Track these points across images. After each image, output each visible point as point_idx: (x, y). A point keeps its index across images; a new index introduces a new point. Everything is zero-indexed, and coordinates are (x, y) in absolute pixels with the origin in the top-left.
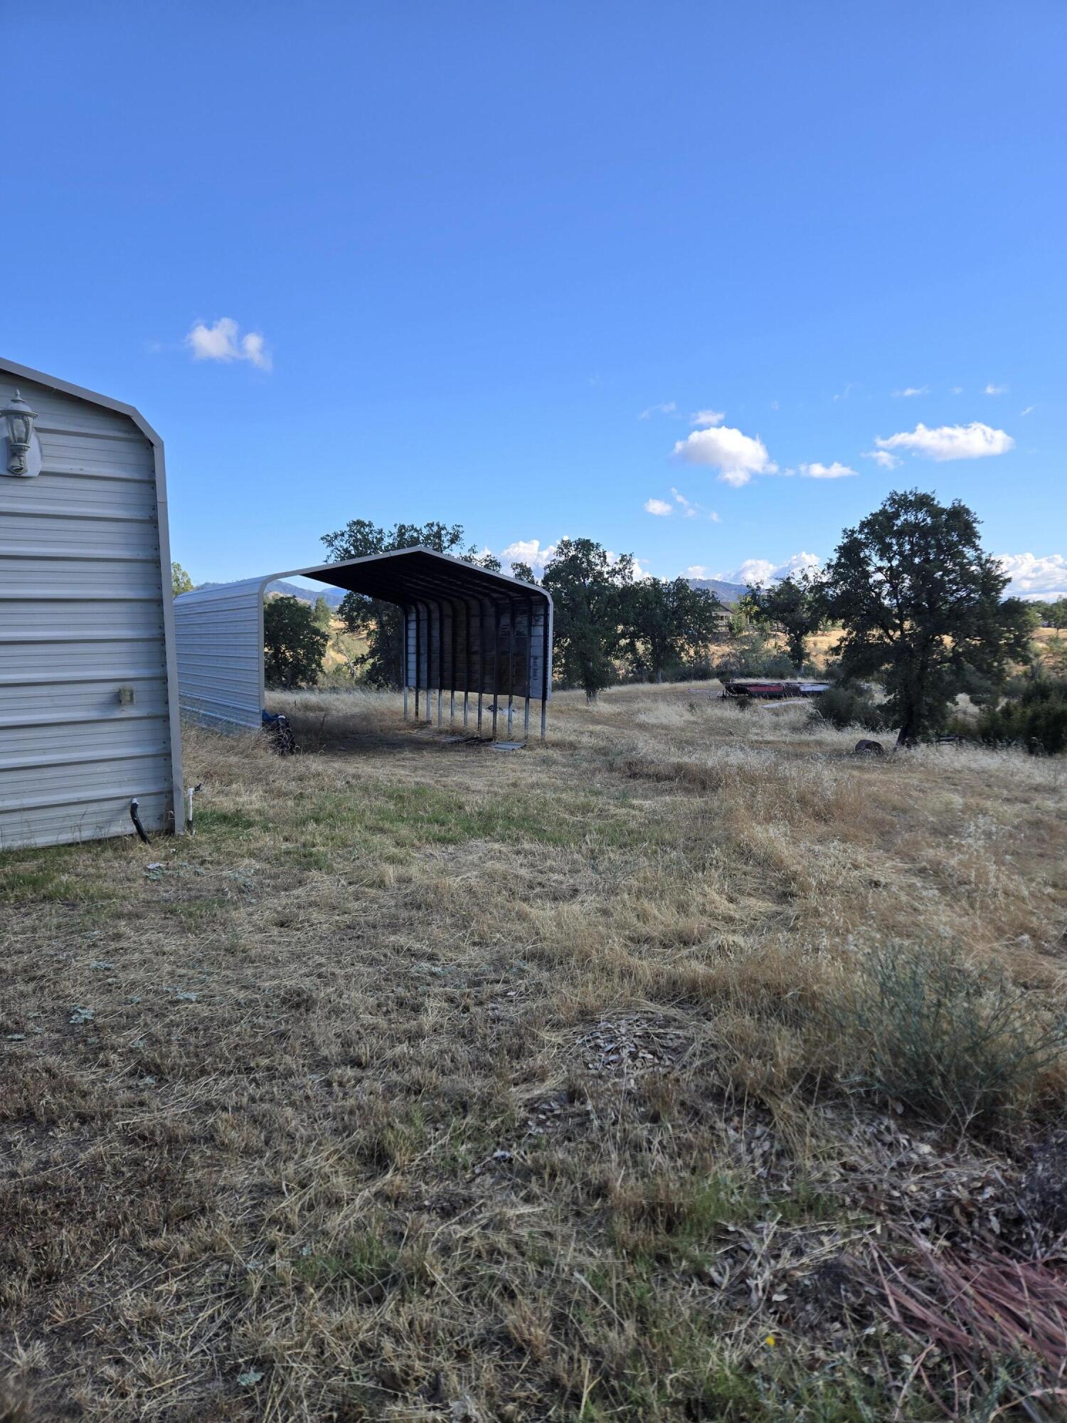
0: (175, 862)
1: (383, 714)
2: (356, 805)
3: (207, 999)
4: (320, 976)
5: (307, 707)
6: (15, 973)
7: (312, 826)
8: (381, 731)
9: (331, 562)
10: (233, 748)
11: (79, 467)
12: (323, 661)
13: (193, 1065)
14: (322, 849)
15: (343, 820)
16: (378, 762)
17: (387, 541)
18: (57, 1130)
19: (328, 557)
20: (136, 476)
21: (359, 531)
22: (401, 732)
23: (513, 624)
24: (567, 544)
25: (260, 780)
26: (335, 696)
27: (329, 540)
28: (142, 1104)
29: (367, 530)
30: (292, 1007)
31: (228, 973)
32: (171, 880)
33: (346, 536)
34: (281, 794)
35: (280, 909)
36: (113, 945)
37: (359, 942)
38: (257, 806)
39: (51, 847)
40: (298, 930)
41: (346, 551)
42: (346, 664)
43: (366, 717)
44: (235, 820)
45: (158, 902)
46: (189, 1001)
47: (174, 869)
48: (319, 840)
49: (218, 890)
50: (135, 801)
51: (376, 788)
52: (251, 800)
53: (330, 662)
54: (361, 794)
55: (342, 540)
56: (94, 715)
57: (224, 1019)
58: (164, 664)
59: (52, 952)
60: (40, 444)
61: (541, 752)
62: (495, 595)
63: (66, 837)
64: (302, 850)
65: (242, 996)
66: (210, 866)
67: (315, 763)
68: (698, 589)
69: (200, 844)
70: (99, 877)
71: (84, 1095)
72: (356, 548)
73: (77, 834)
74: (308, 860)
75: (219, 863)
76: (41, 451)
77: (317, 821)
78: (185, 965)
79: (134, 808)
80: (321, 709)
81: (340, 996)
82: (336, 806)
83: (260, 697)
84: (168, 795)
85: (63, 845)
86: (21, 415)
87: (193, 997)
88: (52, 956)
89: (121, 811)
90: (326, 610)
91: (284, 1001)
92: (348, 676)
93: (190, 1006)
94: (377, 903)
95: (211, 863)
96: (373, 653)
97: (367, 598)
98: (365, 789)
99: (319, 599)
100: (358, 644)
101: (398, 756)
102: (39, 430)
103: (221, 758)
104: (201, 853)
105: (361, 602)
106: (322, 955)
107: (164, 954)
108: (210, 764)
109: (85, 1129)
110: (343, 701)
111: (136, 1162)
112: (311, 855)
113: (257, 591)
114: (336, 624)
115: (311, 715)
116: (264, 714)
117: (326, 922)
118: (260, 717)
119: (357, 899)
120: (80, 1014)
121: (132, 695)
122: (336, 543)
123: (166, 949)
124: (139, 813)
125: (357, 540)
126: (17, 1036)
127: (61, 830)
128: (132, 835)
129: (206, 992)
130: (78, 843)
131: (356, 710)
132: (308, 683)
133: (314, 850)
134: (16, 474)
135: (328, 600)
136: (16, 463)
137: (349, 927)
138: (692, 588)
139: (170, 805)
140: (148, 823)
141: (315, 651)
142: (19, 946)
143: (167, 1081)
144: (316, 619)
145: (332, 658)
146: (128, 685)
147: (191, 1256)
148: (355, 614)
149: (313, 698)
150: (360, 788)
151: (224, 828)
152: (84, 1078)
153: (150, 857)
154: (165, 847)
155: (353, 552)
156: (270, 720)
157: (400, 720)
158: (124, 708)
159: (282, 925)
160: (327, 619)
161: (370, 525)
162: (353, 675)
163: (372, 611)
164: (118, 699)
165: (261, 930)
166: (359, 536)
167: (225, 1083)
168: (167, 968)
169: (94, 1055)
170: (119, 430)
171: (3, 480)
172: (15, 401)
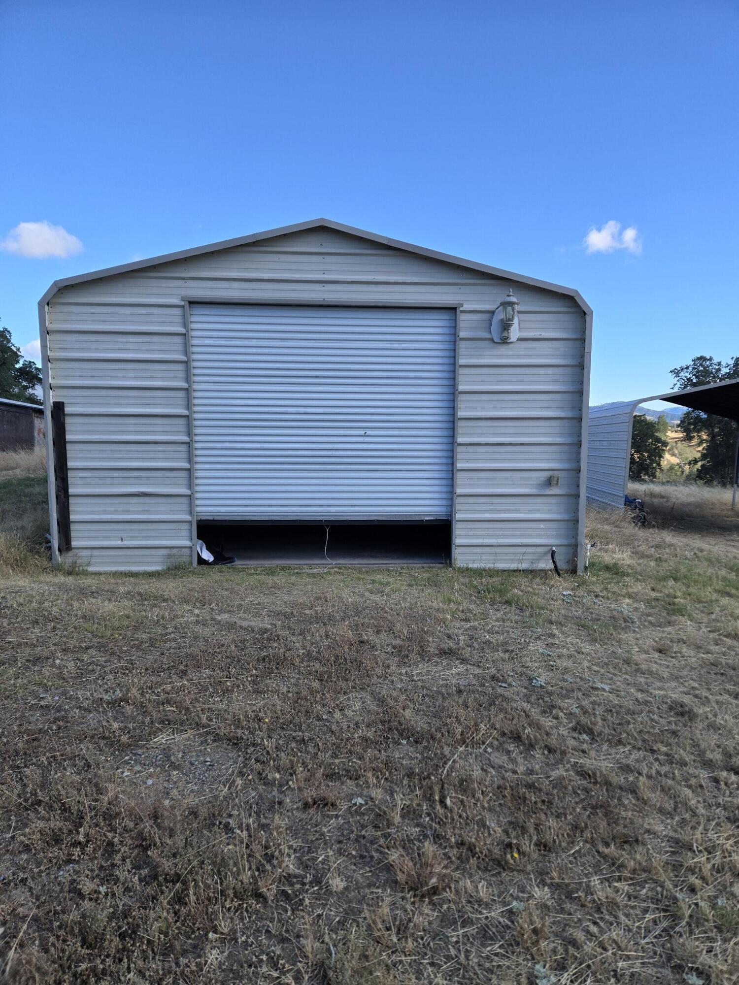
0: (580, 592)
1: (713, 504)
2: (705, 572)
3: (615, 691)
4: (696, 696)
5: (652, 495)
6: (497, 645)
7: (671, 583)
8: (712, 516)
9: (676, 390)
10: (606, 520)
11: (539, 333)
12: (662, 463)
13: (613, 736)
14: (682, 601)
15: (695, 582)
16: (712, 540)
17: (724, 371)
18: (535, 752)
19: (675, 385)
20: (573, 336)
21: (701, 365)
22: (730, 519)
25: (628, 544)
26: (675, 488)
27: (676, 373)
28: (584, 752)
29: (708, 363)
30: (677, 714)
31: (627, 677)
32: (578, 604)
33: (690, 369)
34: (643, 556)
35: (657, 639)
36: (550, 641)
37: (724, 678)
38: (628, 562)
39: (504, 571)
40: (672, 657)
41: (689, 380)
42: (678, 464)
43: (699, 505)
44: (614, 570)
45: (572, 617)
46: (604, 690)
47: (579, 597)
48: (679, 594)
49: (611, 617)
50: (554, 548)
51: (719, 561)
52: (623, 557)
53: (666, 462)
54: (707, 564)
55: (687, 372)
56: (534, 491)
57: (629, 709)
58: (579, 461)
59: (516, 637)
60: (519, 321)
63: (513, 566)
64: (667, 599)
65: (640, 696)
66: (602, 599)
67: (668, 537)
69: (593, 583)
70: (535, 594)
71: (548, 734)
72: (697, 377)
73: (520, 565)
74: (673, 609)
75: (608, 599)
76: (519, 325)
77: (675, 579)
78: (597, 664)
79: (553, 553)
80: (662, 497)
81: (715, 715)
82: (689, 571)
83: (624, 486)
84: (574, 548)
85: (512, 571)
86: (511, 304)
87: (607, 688)
88: (516, 639)
89: (545, 554)
90: (665, 425)
91: (671, 708)
92: (678, 474)
93: (605, 694)
94: (734, 651)
95: (603, 597)
96: (704, 457)
97: (703, 415)
98: (709, 560)
99: (661, 416)
100: (688, 450)
101: (728, 538)
102: (519, 312)
103: (599, 526)
104: (595, 590)
105: (698, 418)
106: (695, 681)
107: (583, 653)
108: (593, 530)
109: (551, 757)
110: (681, 492)
111: (586, 790)
112: (674, 604)
113: (629, 411)
114: (672, 435)
115: (656, 501)
116: (626, 497)
117: (694, 657)
118: (623, 499)
119: (717, 645)
120: (537, 680)
121: (558, 480)
122: (682, 374)
123: (584, 650)
124: (557, 558)
125: (699, 371)
126: (503, 685)
127: (512, 561)
128: (551, 570)
129: (614, 687)
130: (520, 571)
131: (692, 499)
132: (649, 477)
133: (677, 600)
134: (505, 341)
135: (667, 416)
136: (505, 334)
137: (713, 664)
139: (575, 554)
140: (561, 565)
141: (658, 454)
142: (496, 629)
143: (597, 741)
144: (658, 430)
145: (668, 459)
146: (556, 473)
147: (634, 871)
148: (692, 427)
149: (656, 488)
150: (706, 559)
151: (608, 575)
152: (547, 722)
153: (563, 587)
154: (571, 582)
155: (694, 381)
156: (630, 502)
157: (728, 510)
158: (552, 488)
159: (660, 651)
160: (665, 431)
161: (711, 359)
162: (683, 472)
163: (706, 425)
164: (549, 482)
165: (647, 652)
166: (701, 368)
167: (636, 755)
168: (586, 664)
169: (549, 709)
170: (564, 307)
171: (495, 345)
172: (509, 296)
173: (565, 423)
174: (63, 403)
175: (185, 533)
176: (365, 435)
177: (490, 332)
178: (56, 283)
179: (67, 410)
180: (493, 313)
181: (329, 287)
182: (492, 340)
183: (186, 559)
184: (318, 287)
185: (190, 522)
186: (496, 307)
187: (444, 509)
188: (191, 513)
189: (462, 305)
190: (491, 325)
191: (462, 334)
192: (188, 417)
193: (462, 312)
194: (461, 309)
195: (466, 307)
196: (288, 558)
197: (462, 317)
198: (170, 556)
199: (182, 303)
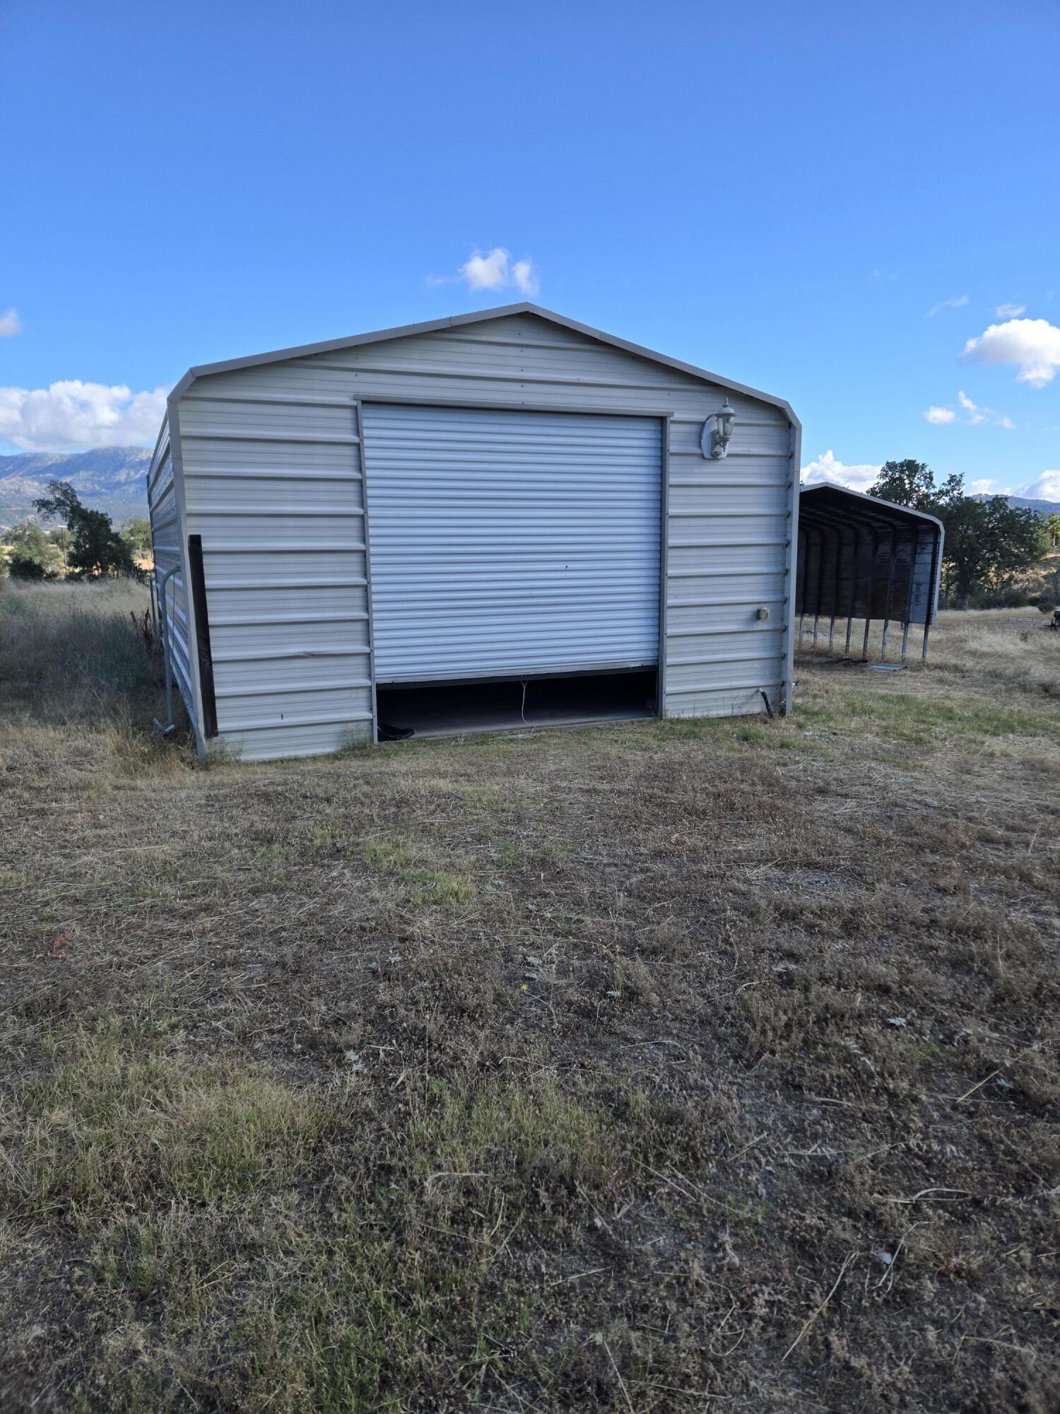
11: (747, 449)
20: (779, 453)
23: (894, 551)
24: (891, 466)
50: (766, 690)
56: (741, 627)
58: (783, 592)
61: (938, 673)
62: (876, 525)
63: (724, 712)
68: (1018, 509)
73: (729, 711)
79: (765, 695)
84: (781, 688)
85: (726, 717)
86: (728, 416)
89: (758, 696)
102: (737, 425)
121: (765, 613)
124: (768, 699)
127: (722, 707)
128: (765, 713)
134: (716, 457)
136: (718, 449)
138: (1011, 506)
139: (781, 694)
140: (772, 706)
146: (763, 606)
158: (760, 623)
164: (758, 616)
170: (770, 419)
171: (704, 462)
172: (725, 406)
173: (771, 549)
174: (199, 537)
175: (363, 702)
176: (566, 570)
177: (700, 446)
178: (192, 371)
179: (206, 545)
180: (703, 424)
181: (528, 387)
182: (702, 456)
183: (363, 736)
184: (516, 387)
185: (371, 687)
186: (705, 418)
187: (650, 654)
188: (370, 676)
189: (672, 414)
190: (700, 438)
191: (672, 448)
192: (364, 552)
193: (673, 422)
194: (672, 419)
195: (676, 417)
196: (488, 723)
197: (672, 429)
198: (344, 733)
199: (354, 403)
